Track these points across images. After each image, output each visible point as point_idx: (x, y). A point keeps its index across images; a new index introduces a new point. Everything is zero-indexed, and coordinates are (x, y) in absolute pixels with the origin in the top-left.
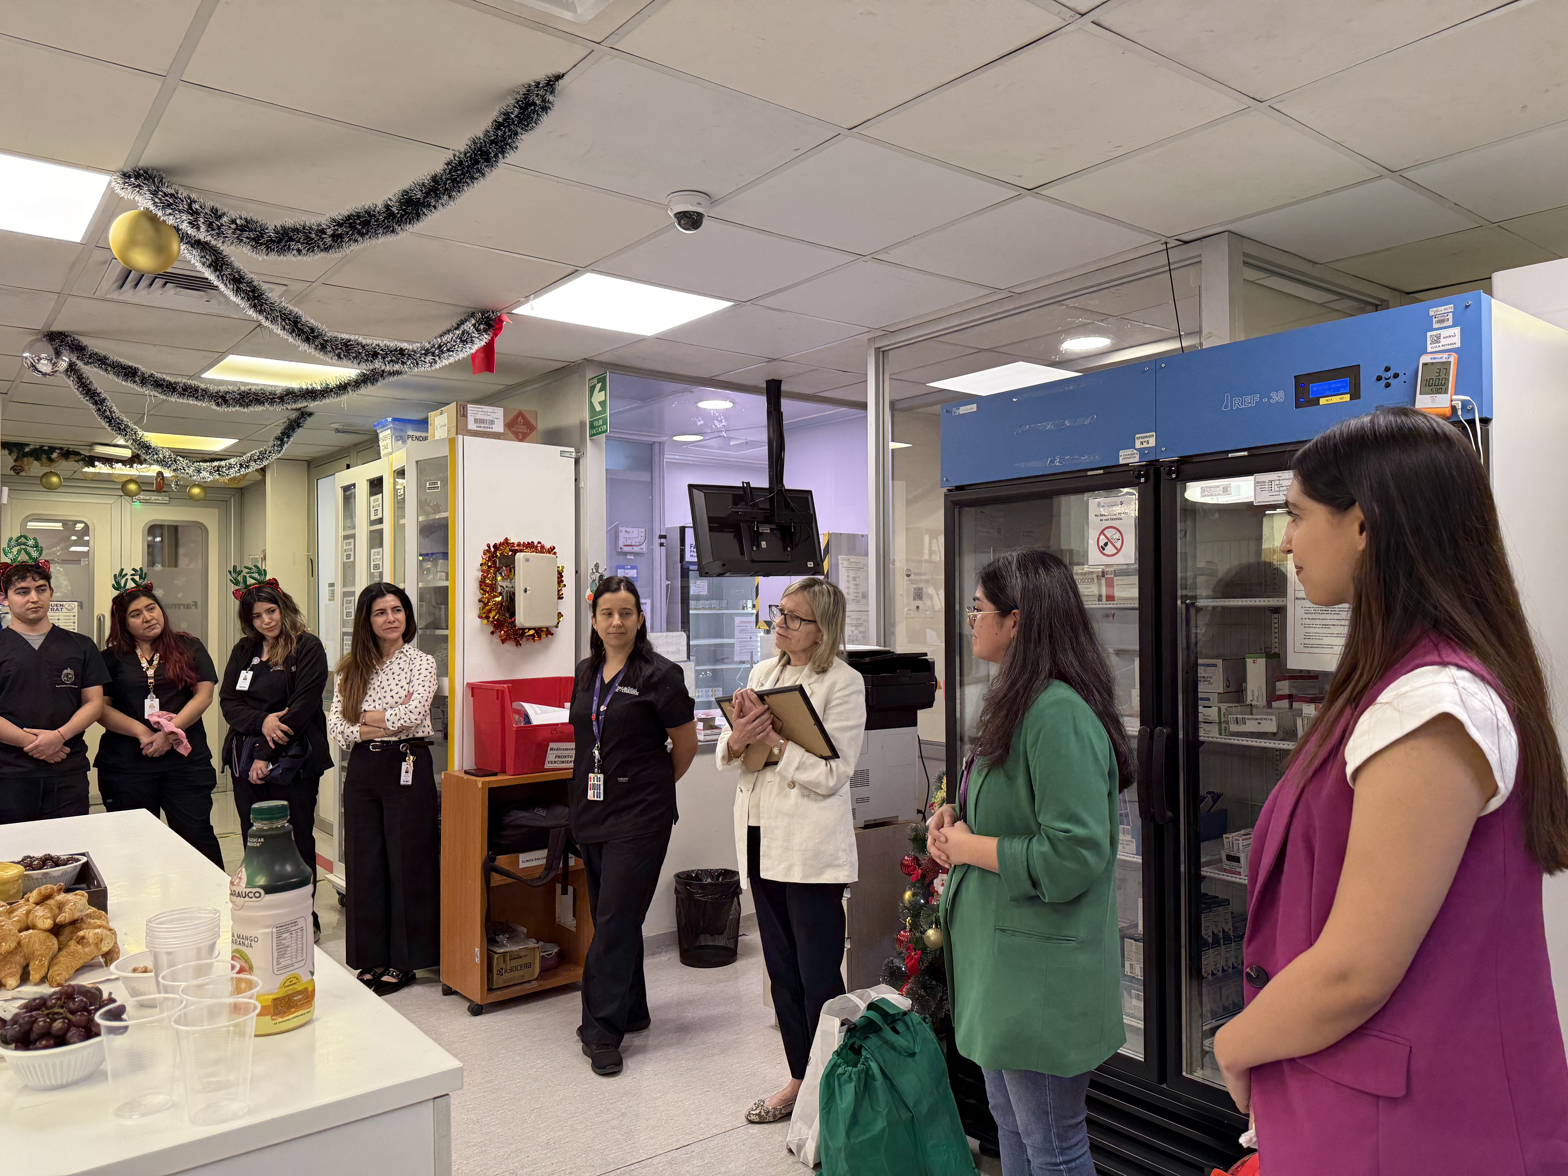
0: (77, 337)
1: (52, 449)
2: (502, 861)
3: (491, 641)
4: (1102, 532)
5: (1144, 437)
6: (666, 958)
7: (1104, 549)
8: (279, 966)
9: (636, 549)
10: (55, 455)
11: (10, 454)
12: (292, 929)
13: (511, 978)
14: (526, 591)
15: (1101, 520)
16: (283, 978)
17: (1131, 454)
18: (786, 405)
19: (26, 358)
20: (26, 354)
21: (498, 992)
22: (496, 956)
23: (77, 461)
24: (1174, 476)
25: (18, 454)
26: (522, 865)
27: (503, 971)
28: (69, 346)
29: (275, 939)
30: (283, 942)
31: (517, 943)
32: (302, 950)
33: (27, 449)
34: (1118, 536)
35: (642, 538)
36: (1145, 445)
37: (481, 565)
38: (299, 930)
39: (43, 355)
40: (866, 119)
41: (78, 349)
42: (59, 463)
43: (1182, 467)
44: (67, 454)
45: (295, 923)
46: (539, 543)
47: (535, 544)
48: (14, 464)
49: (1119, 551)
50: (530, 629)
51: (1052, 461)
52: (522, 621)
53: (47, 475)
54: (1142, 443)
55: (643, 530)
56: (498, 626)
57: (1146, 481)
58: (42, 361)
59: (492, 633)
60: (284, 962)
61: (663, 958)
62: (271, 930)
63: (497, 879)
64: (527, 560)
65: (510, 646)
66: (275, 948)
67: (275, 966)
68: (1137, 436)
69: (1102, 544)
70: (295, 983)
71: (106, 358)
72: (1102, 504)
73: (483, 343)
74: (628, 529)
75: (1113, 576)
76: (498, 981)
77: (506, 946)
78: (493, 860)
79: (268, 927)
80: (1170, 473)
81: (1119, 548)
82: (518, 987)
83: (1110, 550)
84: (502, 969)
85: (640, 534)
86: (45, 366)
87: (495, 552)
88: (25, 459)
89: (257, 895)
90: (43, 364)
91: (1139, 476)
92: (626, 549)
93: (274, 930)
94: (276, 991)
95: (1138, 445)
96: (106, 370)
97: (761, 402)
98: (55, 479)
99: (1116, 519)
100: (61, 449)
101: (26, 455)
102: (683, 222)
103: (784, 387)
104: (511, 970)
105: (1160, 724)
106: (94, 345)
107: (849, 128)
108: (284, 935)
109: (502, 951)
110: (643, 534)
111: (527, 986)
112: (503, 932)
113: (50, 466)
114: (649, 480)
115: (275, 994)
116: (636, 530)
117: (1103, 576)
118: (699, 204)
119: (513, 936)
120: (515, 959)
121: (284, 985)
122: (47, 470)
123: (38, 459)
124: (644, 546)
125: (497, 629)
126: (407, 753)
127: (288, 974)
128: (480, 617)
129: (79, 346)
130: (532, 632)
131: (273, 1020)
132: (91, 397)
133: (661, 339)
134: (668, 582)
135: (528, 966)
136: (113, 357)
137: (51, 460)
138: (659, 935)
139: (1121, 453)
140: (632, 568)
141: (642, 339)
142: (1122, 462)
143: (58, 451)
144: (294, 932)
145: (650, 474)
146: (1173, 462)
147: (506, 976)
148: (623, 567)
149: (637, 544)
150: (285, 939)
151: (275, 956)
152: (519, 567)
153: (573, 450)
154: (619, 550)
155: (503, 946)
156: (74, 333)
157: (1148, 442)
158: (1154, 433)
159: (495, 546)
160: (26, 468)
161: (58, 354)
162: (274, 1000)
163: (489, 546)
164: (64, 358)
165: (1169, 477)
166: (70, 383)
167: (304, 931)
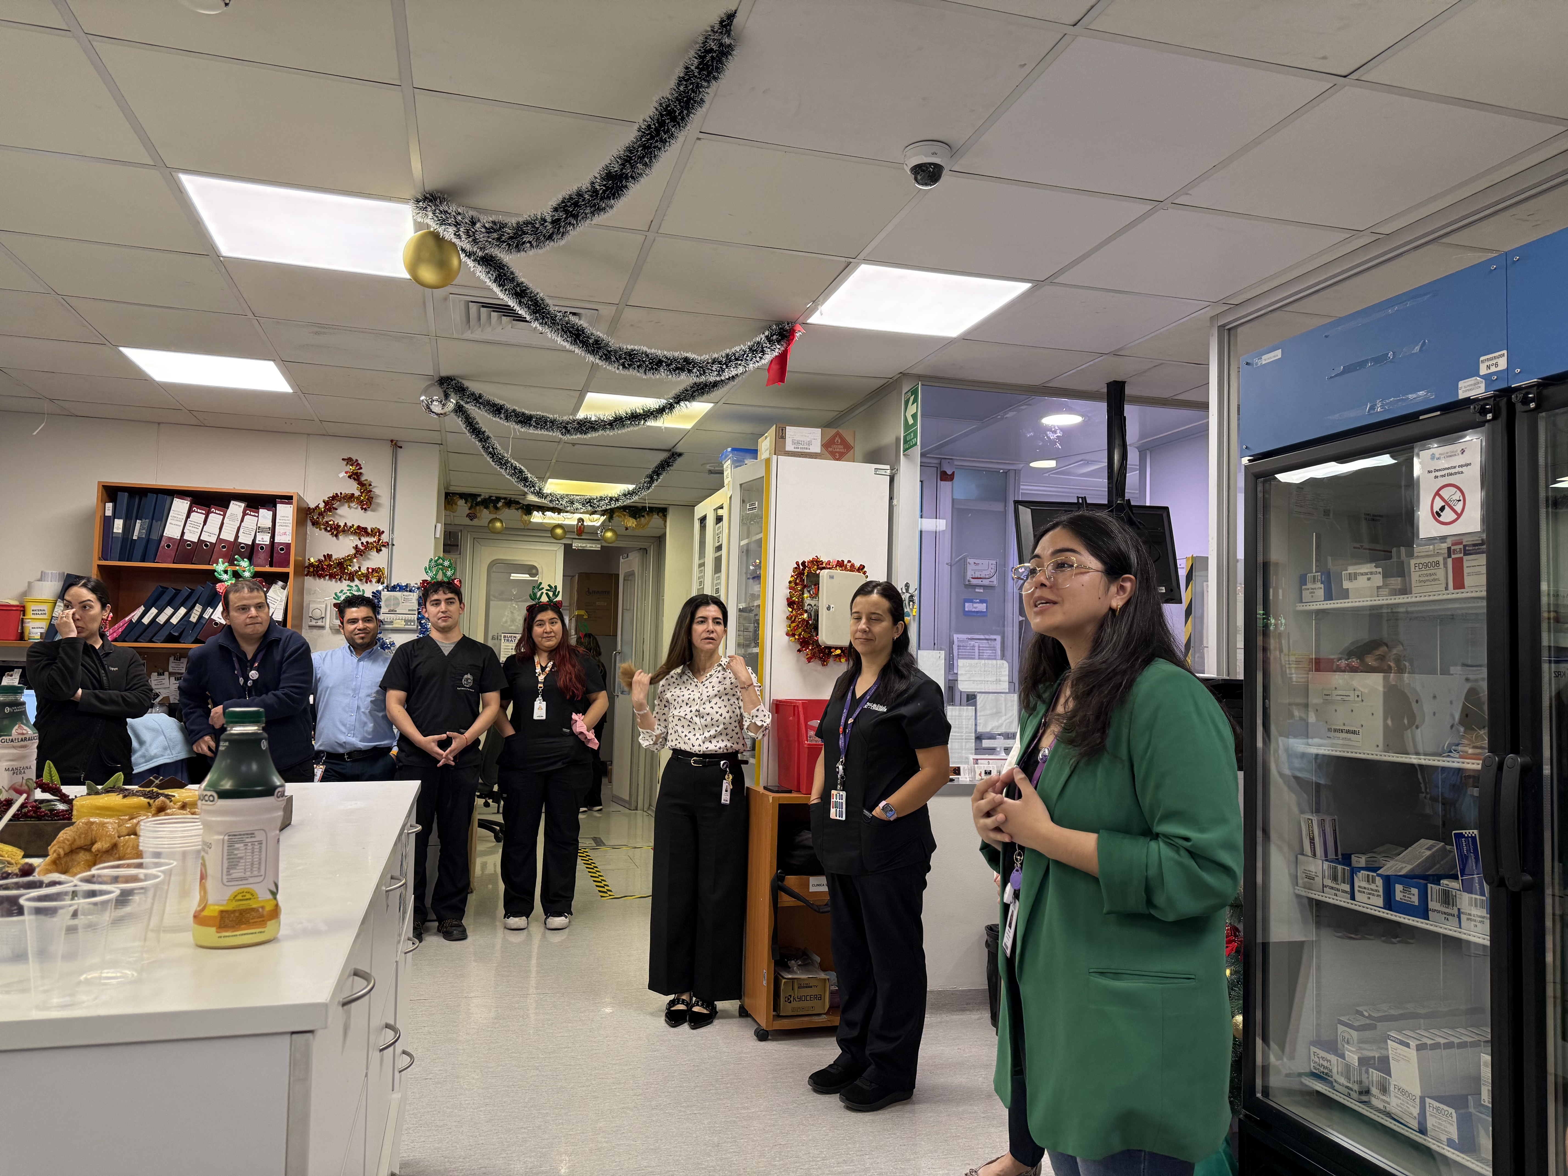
0: (460, 380)
1: (498, 499)
2: (791, 881)
3: (798, 661)
4: (1437, 493)
5: (1491, 359)
6: (976, 1017)
7: (1439, 515)
8: (229, 877)
9: (986, 582)
10: (500, 504)
11: (466, 503)
12: (248, 840)
13: (799, 1008)
14: (829, 608)
15: (1436, 477)
16: (235, 889)
17: (1475, 384)
18: (1130, 411)
19: (423, 401)
20: (423, 398)
21: (785, 1021)
22: (784, 981)
23: (517, 509)
24: (1532, 405)
25: (472, 503)
26: (812, 889)
27: (792, 999)
28: (454, 388)
29: (226, 848)
30: (236, 852)
31: (809, 972)
32: (260, 863)
33: (479, 499)
34: (1458, 495)
35: (993, 571)
36: (1493, 369)
37: (790, 582)
38: (256, 843)
39: (435, 398)
40: (1089, 6)
41: (461, 390)
42: (503, 510)
43: (1546, 392)
44: (510, 503)
45: (252, 835)
46: (849, 562)
47: (846, 563)
48: (469, 512)
49: (1459, 516)
50: (836, 648)
51: (1372, 408)
52: (824, 639)
53: (492, 521)
54: (1488, 367)
55: (994, 562)
56: (804, 643)
57: (1494, 418)
58: (434, 403)
59: (799, 651)
60: (237, 873)
61: (973, 1017)
62: (222, 837)
63: (786, 900)
64: (832, 577)
65: (816, 665)
66: (225, 857)
67: (225, 877)
68: (1482, 358)
69: (1436, 508)
70: (250, 899)
71: (480, 396)
72: (1437, 456)
73: (776, 354)
74: (977, 561)
75: (1461, 555)
76: (786, 1008)
77: (796, 973)
78: (782, 879)
79: (220, 833)
80: (1525, 401)
81: (1459, 512)
82: (806, 1019)
83: (1448, 516)
84: (790, 996)
85: (991, 566)
86: (436, 407)
87: (803, 570)
88: (478, 508)
89: (211, 798)
90: (435, 405)
91: (1483, 411)
92: (974, 582)
93: (226, 838)
94: (225, 903)
95: (1483, 370)
96: (479, 408)
97: (1101, 409)
98: (498, 525)
99: (1456, 473)
100: (505, 498)
101: (478, 504)
102: (919, 177)
103: (1128, 391)
104: (800, 999)
105: (1515, 750)
106: (474, 386)
107: (1073, 21)
108: (237, 846)
109: (790, 976)
110: (994, 567)
111: (816, 1019)
112: (796, 958)
113: (496, 513)
114: (1003, 510)
115: (222, 905)
116: (986, 562)
117: (1449, 556)
118: (934, 154)
119: (806, 964)
120: (804, 987)
121: (234, 898)
122: (494, 516)
123: (487, 507)
124: (994, 579)
125: (803, 647)
126: (726, 771)
127: (242, 887)
128: (787, 634)
129: (461, 387)
130: (838, 652)
131: (217, 932)
132: (477, 435)
133: (966, 338)
134: (1021, 618)
135: (819, 998)
136: (487, 396)
137: (496, 508)
138: (970, 991)
139: (1461, 384)
140: (982, 602)
141: (948, 343)
142: (1462, 395)
143: (503, 501)
144: (249, 844)
145: (1003, 504)
146: (1531, 387)
147: (795, 1004)
148: (971, 601)
149: (987, 576)
150: (238, 849)
151: (226, 865)
152: (823, 582)
153: (888, 467)
154: (967, 583)
155: (792, 972)
156: (458, 377)
157: (1496, 365)
158: (1505, 352)
159: (803, 563)
160: (478, 515)
161: (447, 396)
162: (222, 912)
163: (797, 563)
164: (452, 400)
165: (1525, 408)
166: (459, 423)
167: (264, 846)
